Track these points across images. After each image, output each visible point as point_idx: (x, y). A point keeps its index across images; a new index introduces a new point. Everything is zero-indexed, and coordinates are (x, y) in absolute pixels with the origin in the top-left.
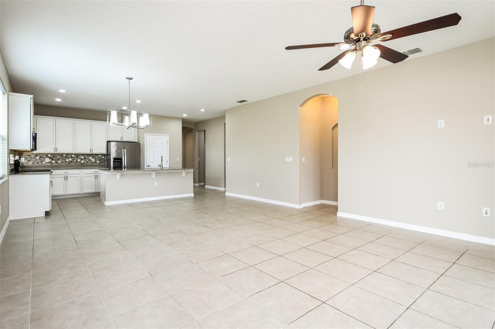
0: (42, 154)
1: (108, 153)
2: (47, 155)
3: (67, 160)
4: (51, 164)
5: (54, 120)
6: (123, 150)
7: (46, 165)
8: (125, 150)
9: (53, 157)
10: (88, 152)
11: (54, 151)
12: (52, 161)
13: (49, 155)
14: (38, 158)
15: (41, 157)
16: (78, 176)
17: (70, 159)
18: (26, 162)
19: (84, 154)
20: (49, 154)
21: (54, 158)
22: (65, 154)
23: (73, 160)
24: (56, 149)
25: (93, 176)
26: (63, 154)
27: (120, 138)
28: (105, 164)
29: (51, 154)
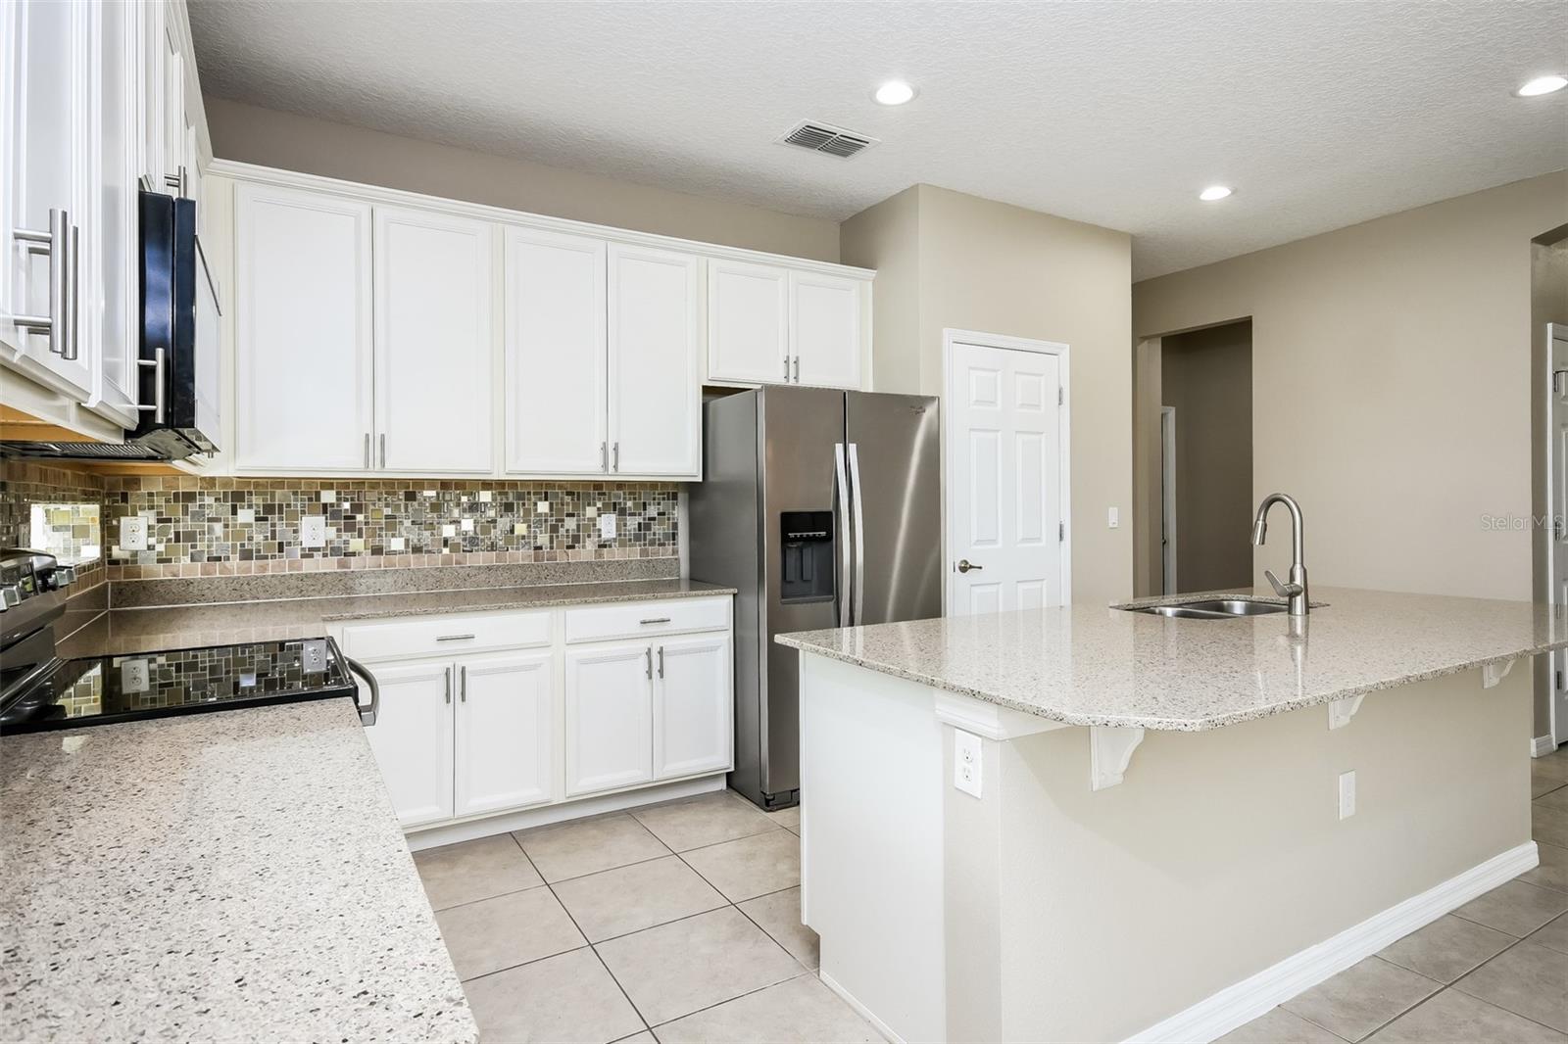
0: (279, 483)
1: (711, 478)
2: (307, 492)
3: (448, 531)
4: (341, 565)
5: (364, 209)
6: (839, 447)
7: (309, 566)
8: (852, 448)
9: (357, 508)
10: (585, 466)
11: (361, 465)
12: (345, 536)
13: (328, 497)
14: (246, 516)
15: (269, 509)
16: (535, 667)
17: (468, 525)
18: (161, 548)
19: (550, 484)
20: (328, 484)
21: (360, 517)
22: (431, 484)
23: (486, 531)
24: (376, 444)
25: (635, 657)
26: (420, 484)
27: (782, 365)
28: (675, 552)
29: (342, 486)
